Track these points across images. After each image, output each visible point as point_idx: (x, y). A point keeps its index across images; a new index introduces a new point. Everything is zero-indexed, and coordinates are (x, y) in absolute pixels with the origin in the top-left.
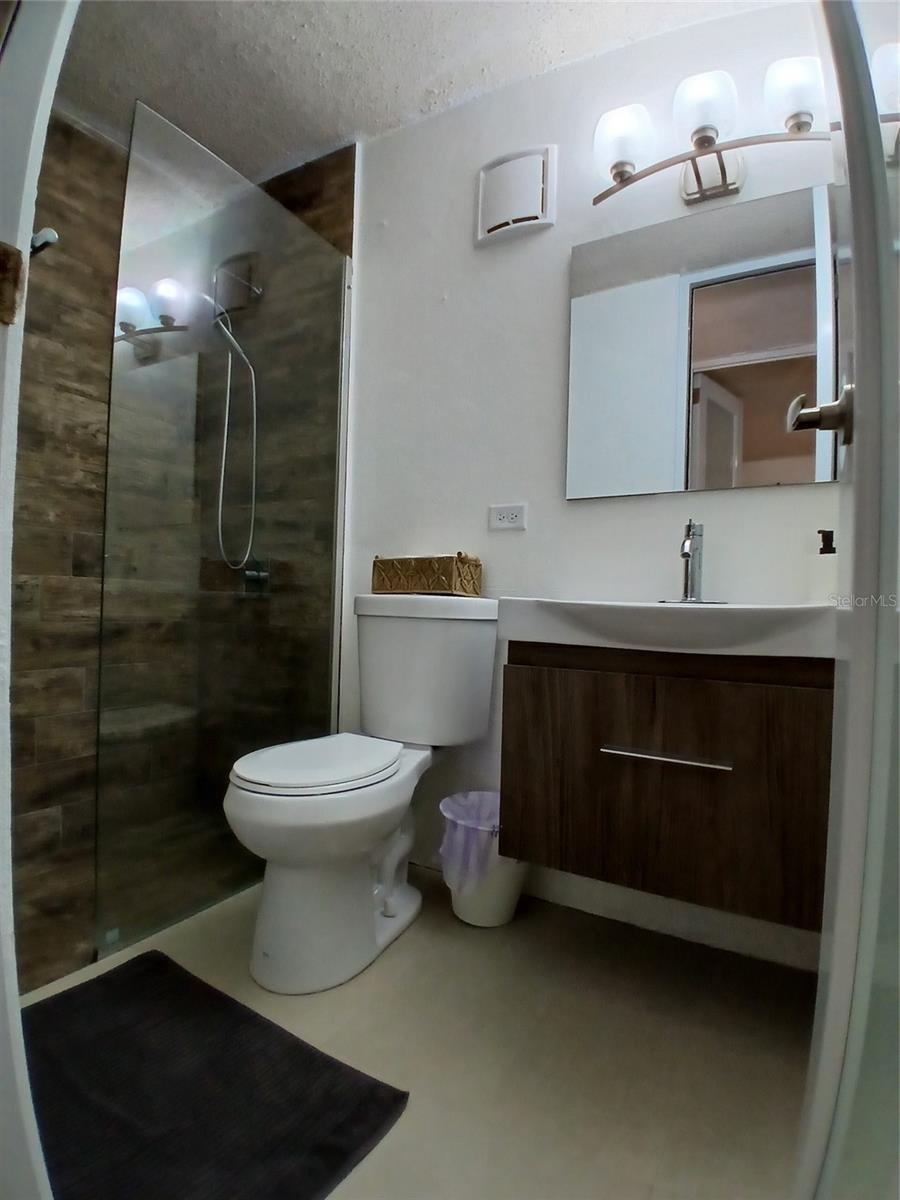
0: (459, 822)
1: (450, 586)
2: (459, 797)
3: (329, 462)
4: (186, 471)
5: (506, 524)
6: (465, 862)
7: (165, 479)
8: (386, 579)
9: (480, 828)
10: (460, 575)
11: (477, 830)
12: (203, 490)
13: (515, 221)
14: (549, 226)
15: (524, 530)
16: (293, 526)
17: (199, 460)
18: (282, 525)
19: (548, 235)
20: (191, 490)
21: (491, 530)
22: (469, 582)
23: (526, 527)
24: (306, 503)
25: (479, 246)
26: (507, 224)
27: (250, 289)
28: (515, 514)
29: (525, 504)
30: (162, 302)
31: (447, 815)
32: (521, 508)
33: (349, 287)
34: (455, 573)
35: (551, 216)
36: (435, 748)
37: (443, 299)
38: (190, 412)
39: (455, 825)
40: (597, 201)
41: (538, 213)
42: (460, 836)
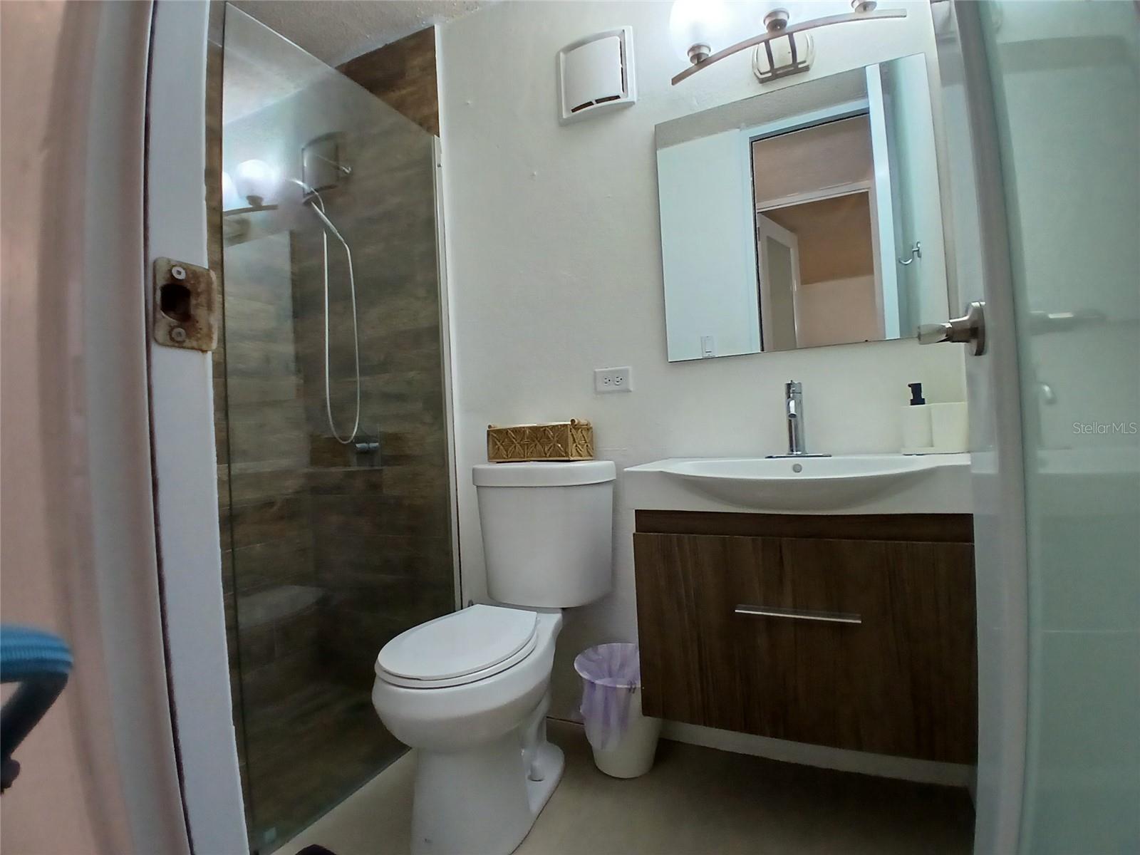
0: (597, 682)
1: (566, 453)
2: (589, 652)
3: (434, 334)
4: (287, 349)
5: (612, 387)
6: (606, 721)
7: (267, 360)
8: (501, 447)
9: (618, 686)
10: (574, 440)
11: (615, 689)
12: (306, 365)
13: (598, 101)
14: (631, 104)
15: (629, 391)
16: (400, 398)
17: (298, 337)
18: (387, 397)
19: (629, 113)
20: (292, 366)
21: (596, 392)
22: (583, 446)
23: (632, 389)
24: (412, 374)
25: (564, 124)
26: (590, 104)
27: (338, 168)
28: (619, 377)
29: (630, 368)
30: (249, 183)
31: (584, 675)
32: (627, 371)
33: (439, 166)
34: (570, 440)
35: (632, 95)
36: (563, 609)
37: (533, 175)
38: (287, 291)
39: (593, 684)
40: (676, 80)
41: (619, 92)
42: (599, 695)
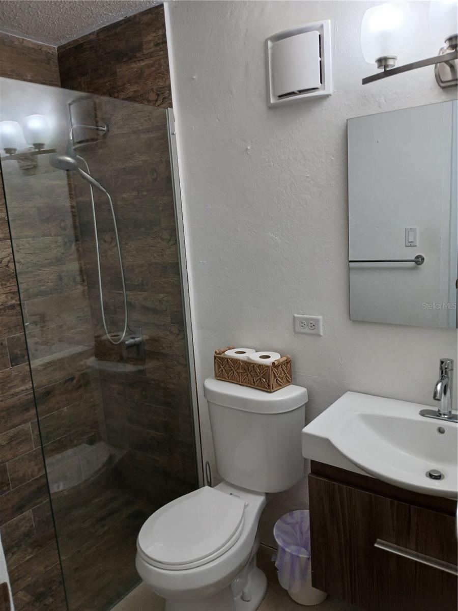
0: (287, 549)
1: (269, 386)
3: (175, 268)
4: (73, 266)
5: (307, 330)
6: (292, 574)
8: (224, 370)
9: (300, 555)
10: (275, 376)
11: (298, 557)
12: (87, 276)
13: (301, 92)
14: (327, 96)
15: (319, 335)
16: (155, 311)
17: (81, 255)
18: (145, 309)
19: (326, 103)
20: (78, 279)
21: (296, 332)
22: (282, 378)
23: (322, 334)
24: (161, 296)
25: (272, 108)
26: (293, 93)
27: (98, 130)
28: (313, 324)
29: (320, 317)
30: (34, 134)
31: (279, 542)
32: (317, 321)
33: (173, 134)
34: (272, 377)
35: (329, 88)
36: (267, 494)
37: (247, 149)
38: (69, 222)
39: (284, 551)
40: (366, 81)
41: (318, 85)
42: (287, 559)
